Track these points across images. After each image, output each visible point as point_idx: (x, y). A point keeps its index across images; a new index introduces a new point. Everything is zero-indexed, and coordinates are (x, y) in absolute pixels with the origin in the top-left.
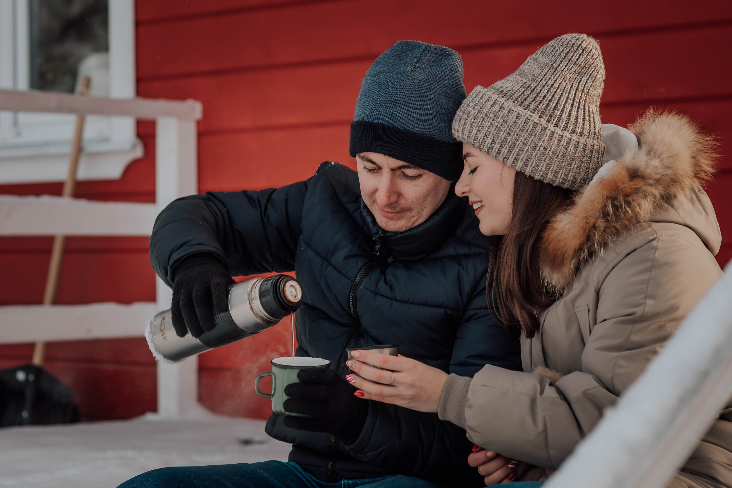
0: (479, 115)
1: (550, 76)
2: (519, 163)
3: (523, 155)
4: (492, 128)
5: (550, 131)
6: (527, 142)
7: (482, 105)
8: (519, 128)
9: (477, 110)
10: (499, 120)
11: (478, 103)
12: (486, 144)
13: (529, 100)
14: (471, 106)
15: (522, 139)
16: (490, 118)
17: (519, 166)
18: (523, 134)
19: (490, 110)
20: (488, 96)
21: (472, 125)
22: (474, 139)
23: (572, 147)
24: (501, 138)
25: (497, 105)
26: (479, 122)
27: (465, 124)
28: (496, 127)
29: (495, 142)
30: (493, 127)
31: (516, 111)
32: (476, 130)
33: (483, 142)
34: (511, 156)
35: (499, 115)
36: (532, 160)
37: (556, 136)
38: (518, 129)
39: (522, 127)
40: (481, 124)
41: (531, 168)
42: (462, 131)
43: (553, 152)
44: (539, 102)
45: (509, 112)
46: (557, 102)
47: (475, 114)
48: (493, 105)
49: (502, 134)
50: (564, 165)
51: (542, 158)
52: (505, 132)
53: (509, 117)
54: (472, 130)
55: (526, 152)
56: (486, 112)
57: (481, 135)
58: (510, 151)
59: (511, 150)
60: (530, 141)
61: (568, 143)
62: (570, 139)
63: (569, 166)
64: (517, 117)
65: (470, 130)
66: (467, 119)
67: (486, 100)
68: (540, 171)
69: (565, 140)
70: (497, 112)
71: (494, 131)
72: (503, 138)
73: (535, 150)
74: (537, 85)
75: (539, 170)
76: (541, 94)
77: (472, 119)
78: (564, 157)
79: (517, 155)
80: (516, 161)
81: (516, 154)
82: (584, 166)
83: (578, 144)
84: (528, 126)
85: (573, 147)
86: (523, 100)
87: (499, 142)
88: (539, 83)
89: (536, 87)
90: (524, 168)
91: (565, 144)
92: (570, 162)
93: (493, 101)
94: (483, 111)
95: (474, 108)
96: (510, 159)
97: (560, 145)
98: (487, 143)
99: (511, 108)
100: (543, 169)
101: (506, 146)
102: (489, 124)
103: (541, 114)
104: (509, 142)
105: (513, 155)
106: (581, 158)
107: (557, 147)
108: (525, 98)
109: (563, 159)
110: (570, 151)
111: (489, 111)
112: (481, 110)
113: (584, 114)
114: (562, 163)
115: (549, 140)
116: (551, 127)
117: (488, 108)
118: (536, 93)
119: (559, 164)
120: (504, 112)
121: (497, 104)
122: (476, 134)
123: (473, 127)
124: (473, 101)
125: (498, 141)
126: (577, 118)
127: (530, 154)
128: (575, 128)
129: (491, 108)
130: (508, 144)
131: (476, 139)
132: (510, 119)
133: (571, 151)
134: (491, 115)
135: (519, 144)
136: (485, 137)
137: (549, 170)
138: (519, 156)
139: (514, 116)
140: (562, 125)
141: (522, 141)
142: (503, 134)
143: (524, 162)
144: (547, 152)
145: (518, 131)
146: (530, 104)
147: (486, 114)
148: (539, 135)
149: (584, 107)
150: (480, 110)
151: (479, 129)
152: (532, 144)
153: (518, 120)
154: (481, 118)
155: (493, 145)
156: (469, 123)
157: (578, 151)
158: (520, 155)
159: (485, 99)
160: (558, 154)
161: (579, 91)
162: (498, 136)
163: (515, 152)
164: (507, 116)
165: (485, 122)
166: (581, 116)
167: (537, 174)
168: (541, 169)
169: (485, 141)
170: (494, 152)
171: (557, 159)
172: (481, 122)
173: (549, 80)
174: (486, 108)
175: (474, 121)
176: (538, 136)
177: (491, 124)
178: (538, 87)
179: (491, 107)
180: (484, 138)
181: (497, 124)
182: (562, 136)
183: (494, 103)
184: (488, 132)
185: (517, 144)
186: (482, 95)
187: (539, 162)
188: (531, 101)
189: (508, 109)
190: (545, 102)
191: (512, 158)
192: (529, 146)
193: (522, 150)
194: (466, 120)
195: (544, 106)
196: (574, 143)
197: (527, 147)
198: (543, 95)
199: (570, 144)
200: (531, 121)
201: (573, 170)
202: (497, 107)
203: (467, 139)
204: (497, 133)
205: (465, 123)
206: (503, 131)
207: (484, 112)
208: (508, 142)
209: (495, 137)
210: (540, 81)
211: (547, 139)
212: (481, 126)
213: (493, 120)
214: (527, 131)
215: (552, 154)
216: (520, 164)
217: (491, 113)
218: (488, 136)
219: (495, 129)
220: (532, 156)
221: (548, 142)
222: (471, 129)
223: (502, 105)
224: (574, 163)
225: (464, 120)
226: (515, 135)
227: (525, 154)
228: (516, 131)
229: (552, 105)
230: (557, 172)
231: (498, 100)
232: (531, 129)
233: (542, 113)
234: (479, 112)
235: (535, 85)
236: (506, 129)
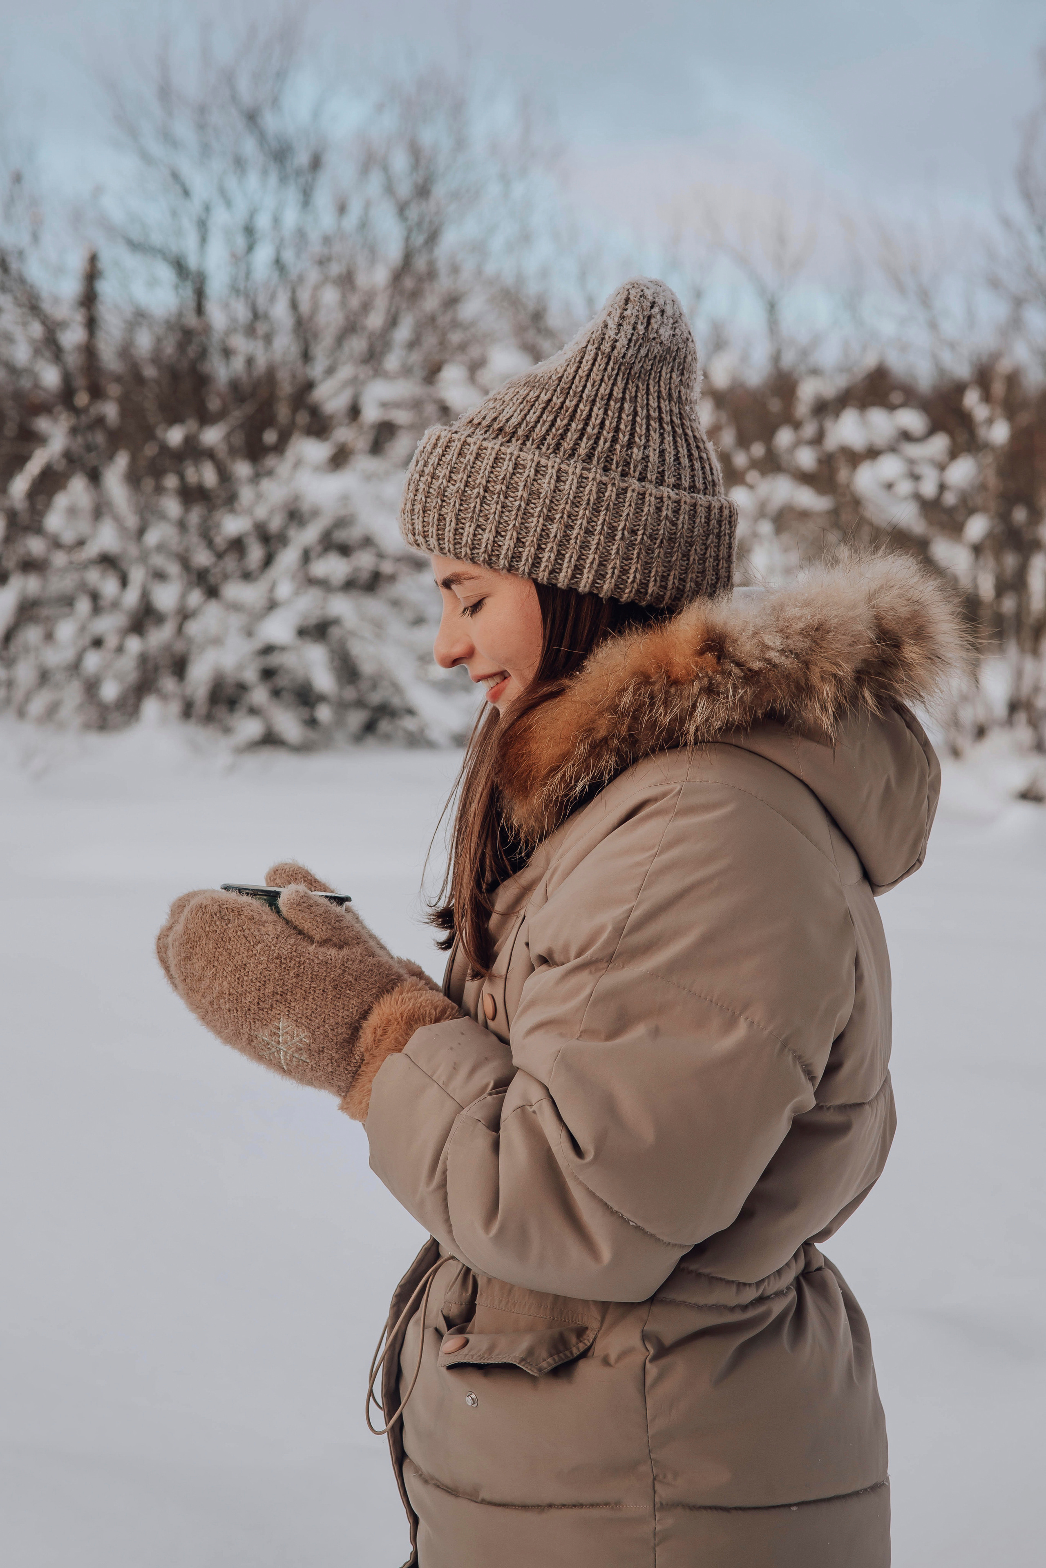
0: (469, 492)
1: (599, 377)
2: (585, 576)
3: (591, 557)
4: (507, 514)
5: (636, 492)
6: (593, 527)
7: (469, 467)
8: (569, 501)
9: (461, 481)
10: (519, 494)
11: (456, 466)
12: (503, 552)
13: (572, 436)
14: (441, 475)
15: (581, 524)
16: (499, 494)
17: (587, 582)
18: (581, 513)
19: (492, 475)
20: (477, 445)
21: (459, 517)
22: (471, 547)
23: (683, 517)
24: (536, 530)
25: (506, 463)
26: (475, 507)
27: (441, 518)
28: (518, 510)
29: (523, 543)
30: (509, 511)
31: (553, 467)
32: (473, 526)
33: (494, 548)
34: (565, 565)
35: (517, 483)
36: (612, 563)
37: (650, 500)
38: (567, 503)
39: (575, 497)
40: (481, 511)
41: (613, 581)
42: (438, 535)
43: (651, 535)
44: (595, 437)
45: (537, 471)
46: (631, 429)
47: (458, 492)
48: (495, 465)
49: (535, 522)
50: (676, 560)
51: (630, 553)
52: (539, 516)
53: (539, 481)
54: (463, 528)
55: (597, 548)
56: (484, 482)
57: (486, 536)
58: (560, 556)
59: (563, 552)
60: (599, 523)
61: (676, 512)
62: (678, 502)
63: (685, 559)
64: (558, 480)
65: (456, 530)
66: (442, 506)
67: (474, 455)
68: (633, 582)
69: (668, 505)
70: (511, 478)
71: (515, 519)
72: (538, 529)
73: (614, 540)
74: (580, 401)
75: (629, 581)
76: (593, 419)
77: (454, 505)
78: (675, 543)
79: (577, 560)
80: (579, 572)
81: (575, 557)
82: (710, 556)
83: (695, 508)
84: (586, 493)
85: (686, 517)
86: (559, 440)
87: (533, 541)
88: (581, 396)
89: (577, 406)
90: (598, 583)
91: (670, 514)
92: (686, 550)
93: (494, 455)
94: (478, 482)
95: (450, 479)
96: (564, 570)
97: (662, 518)
98: (505, 547)
99: (539, 463)
100: (638, 576)
101: (549, 545)
102: (499, 507)
103: (607, 464)
104: (555, 536)
105: (570, 561)
106: (703, 538)
107: (655, 524)
108: (561, 434)
109: (673, 548)
110: (683, 527)
111: (490, 479)
112: (470, 479)
113: (688, 445)
114: (672, 557)
115: (637, 513)
116: (635, 484)
117: (487, 472)
118: (583, 419)
119: (667, 560)
120: (526, 475)
121: (504, 459)
122: (475, 535)
123: (463, 521)
124: (441, 462)
125: (530, 539)
126: (677, 458)
127: (604, 550)
128: (680, 479)
129: (492, 472)
130: (554, 541)
131: (477, 546)
132: (545, 486)
133: (686, 527)
134: (498, 487)
135: (579, 534)
136: (496, 537)
137: (649, 577)
138: (582, 559)
139: (551, 478)
140: (652, 476)
141: (583, 527)
142: (538, 522)
143: (596, 571)
144: (639, 538)
145: (568, 507)
146: (577, 446)
147: (486, 486)
148: (615, 507)
149: (683, 430)
150: (467, 482)
151: (479, 523)
152: (605, 527)
153: (562, 484)
154: (477, 497)
155: (521, 549)
156: (450, 514)
157: (697, 524)
158: (584, 557)
159: (471, 454)
160: (661, 537)
161: (663, 399)
162: (526, 528)
163: (573, 553)
164: (535, 483)
165: (489, 505)
166: (683, 451)
167: (627, 591)
168: (635, 577)
169: (500, 546)
170: (525, 565)
171: (662, 550)
172: (478, 507)
173: (600, 385)
174: (481, 475)
175: (462, 508)
176: (614, 509)
177: (503, 507)
178: (581, 406)
179: (493, 470)
180: (496, 539)
181: (517, 503)
182: (661, 498)
183: (496, 458)
184: (501, 526)
185: (573, 537)
186: (459, 446)
187: (627, 563)
188: (577, 439)
189: (534, 465)
190: (607, 434)
191: (568, 567)
192: (600, 533)
193: (587, 546)
194: (440, 510)
195: (608, 444)
196: (687, 508)
197: (597, 538)
198: (598, 421)
199: (681, 512)
200: (590, 480)
201: (693, 568)
202: (506, 467)
203: (455, 549)
204: (522, 523)
205: (440, 515)
206: (536, 514)
207: (480, 484)
208: (552, 535)
209: (522, 532)
210: (583, 391)
211: (632, 510)
212: (482, 514)
213: (506, 498)
214: (588, 504)
215: (649, 540)
216: (588, 577)
217: (495, 482)
218: (503, 533)
219: (517, 515)
220: (611, 554)
221: (637, 517)
222: (458, 527)
223: (516, 460)
224: (693, 552)
225: (435, 510)
226: (565, 516)
227: (595, 553)
228: (564, 508)
229: (623, 438)
230: (665, 578)
231: (502, 451)
232: (595, 497)
233: (607, 461)
234: (466, 486)
235: (574, 403)
236: (542, 509)
